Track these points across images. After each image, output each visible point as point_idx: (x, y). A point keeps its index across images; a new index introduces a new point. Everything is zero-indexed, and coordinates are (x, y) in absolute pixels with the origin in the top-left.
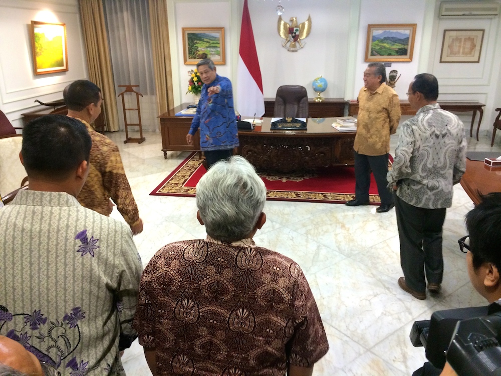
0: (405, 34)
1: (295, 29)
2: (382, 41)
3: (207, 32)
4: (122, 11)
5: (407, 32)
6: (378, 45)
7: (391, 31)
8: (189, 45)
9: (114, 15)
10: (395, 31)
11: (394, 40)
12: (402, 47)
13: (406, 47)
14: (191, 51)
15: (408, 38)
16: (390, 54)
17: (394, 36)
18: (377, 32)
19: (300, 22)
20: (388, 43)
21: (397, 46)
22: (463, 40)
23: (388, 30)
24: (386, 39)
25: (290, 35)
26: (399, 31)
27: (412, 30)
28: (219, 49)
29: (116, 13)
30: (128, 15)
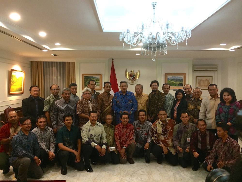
0: (181, 78)
1: (133, 75)
2: (172, 80)
3: (93, 76)
4: (52, 67)
5: (182, 77)
6: (170, 82)
7: (175, 76)
8: (85, 81)
9: (48, 69)
10: (177, 76)
11: (177, 80)
12: (181, 83)
13: (182, 83)
14: (86, 84)
15: (183, 79)
16: (176, 86)
17: (176, 78)
18: (169, 77)
19: (135, 72)
20: (174, 81)
21: (178, 83)
22: (204, 80)
23: (174, 76)
24: (173, 79)
25: (131, 78)
26: (179, 76)
27: (184, 76)
28: (99, 83)
29: (49, 68)
30: (55, 68)
